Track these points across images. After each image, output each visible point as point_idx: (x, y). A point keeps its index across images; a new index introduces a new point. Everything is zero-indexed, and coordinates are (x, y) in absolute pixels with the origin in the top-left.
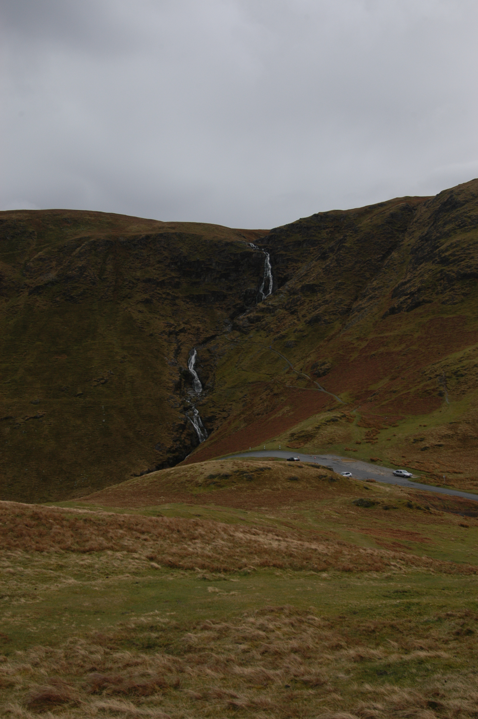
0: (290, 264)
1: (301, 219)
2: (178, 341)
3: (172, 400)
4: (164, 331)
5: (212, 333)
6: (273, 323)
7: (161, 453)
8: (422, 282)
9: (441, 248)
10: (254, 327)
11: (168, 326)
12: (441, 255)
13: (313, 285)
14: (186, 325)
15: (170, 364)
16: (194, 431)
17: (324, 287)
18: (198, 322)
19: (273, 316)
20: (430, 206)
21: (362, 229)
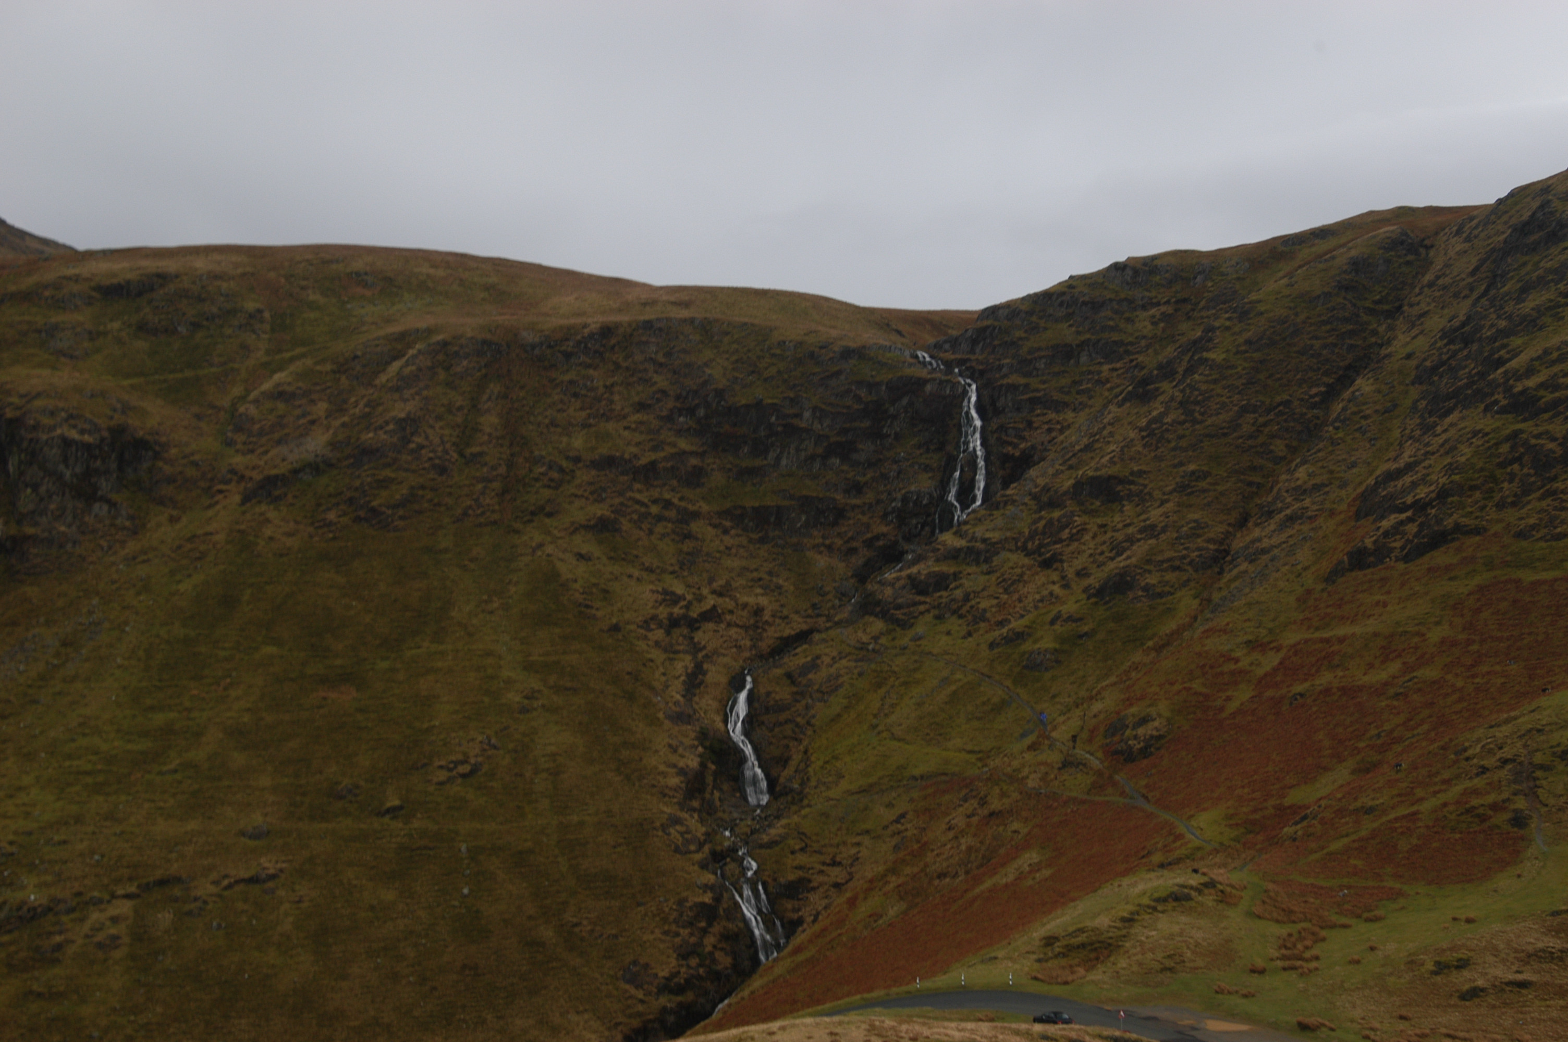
0: (1038, 415)
1: (1071, 277)
2: (696, 648)
3: (678, 828)
4: (654, 618)
5: (798, 624)
6: (985, 593)
7: (640, 994)
8: (1451, 469)
9: (1514, 364)
10: (927, 606)
11: (664, 600)
12: (1512, 387)
13: (1110, 478)
14: (720, 600)
15: (669, 717)
16: (741, 925)
17: (1145, 486)
18: (759, 591)
19: (988, 573)
20: (1476, 237)
21: (1263, 309)
